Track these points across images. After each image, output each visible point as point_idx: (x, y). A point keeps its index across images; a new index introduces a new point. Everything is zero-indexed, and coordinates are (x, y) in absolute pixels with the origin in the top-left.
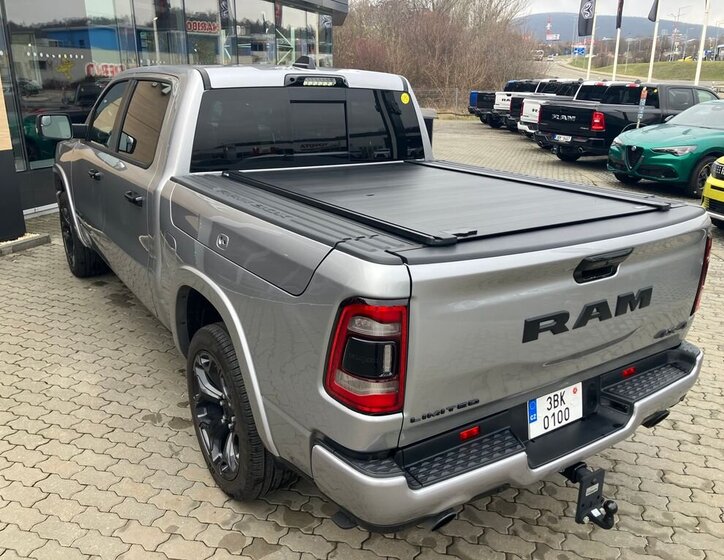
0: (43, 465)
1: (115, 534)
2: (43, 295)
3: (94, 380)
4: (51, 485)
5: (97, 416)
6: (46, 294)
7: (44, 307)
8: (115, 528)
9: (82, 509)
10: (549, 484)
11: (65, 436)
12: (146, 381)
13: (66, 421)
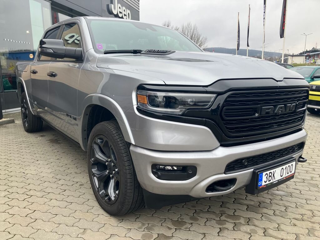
0: (30, 207)
1: (79, 236)
2: (15, 140)
3: (49, 171)
4: (36, 215)
5: (55, 186)
6: (16, 140)
7: (16, 145)
8: (78, 233)
9: (57, 225)
10: (298, 204)
11: (39, 194)
12: (76, 170)
13: (39, 188)
